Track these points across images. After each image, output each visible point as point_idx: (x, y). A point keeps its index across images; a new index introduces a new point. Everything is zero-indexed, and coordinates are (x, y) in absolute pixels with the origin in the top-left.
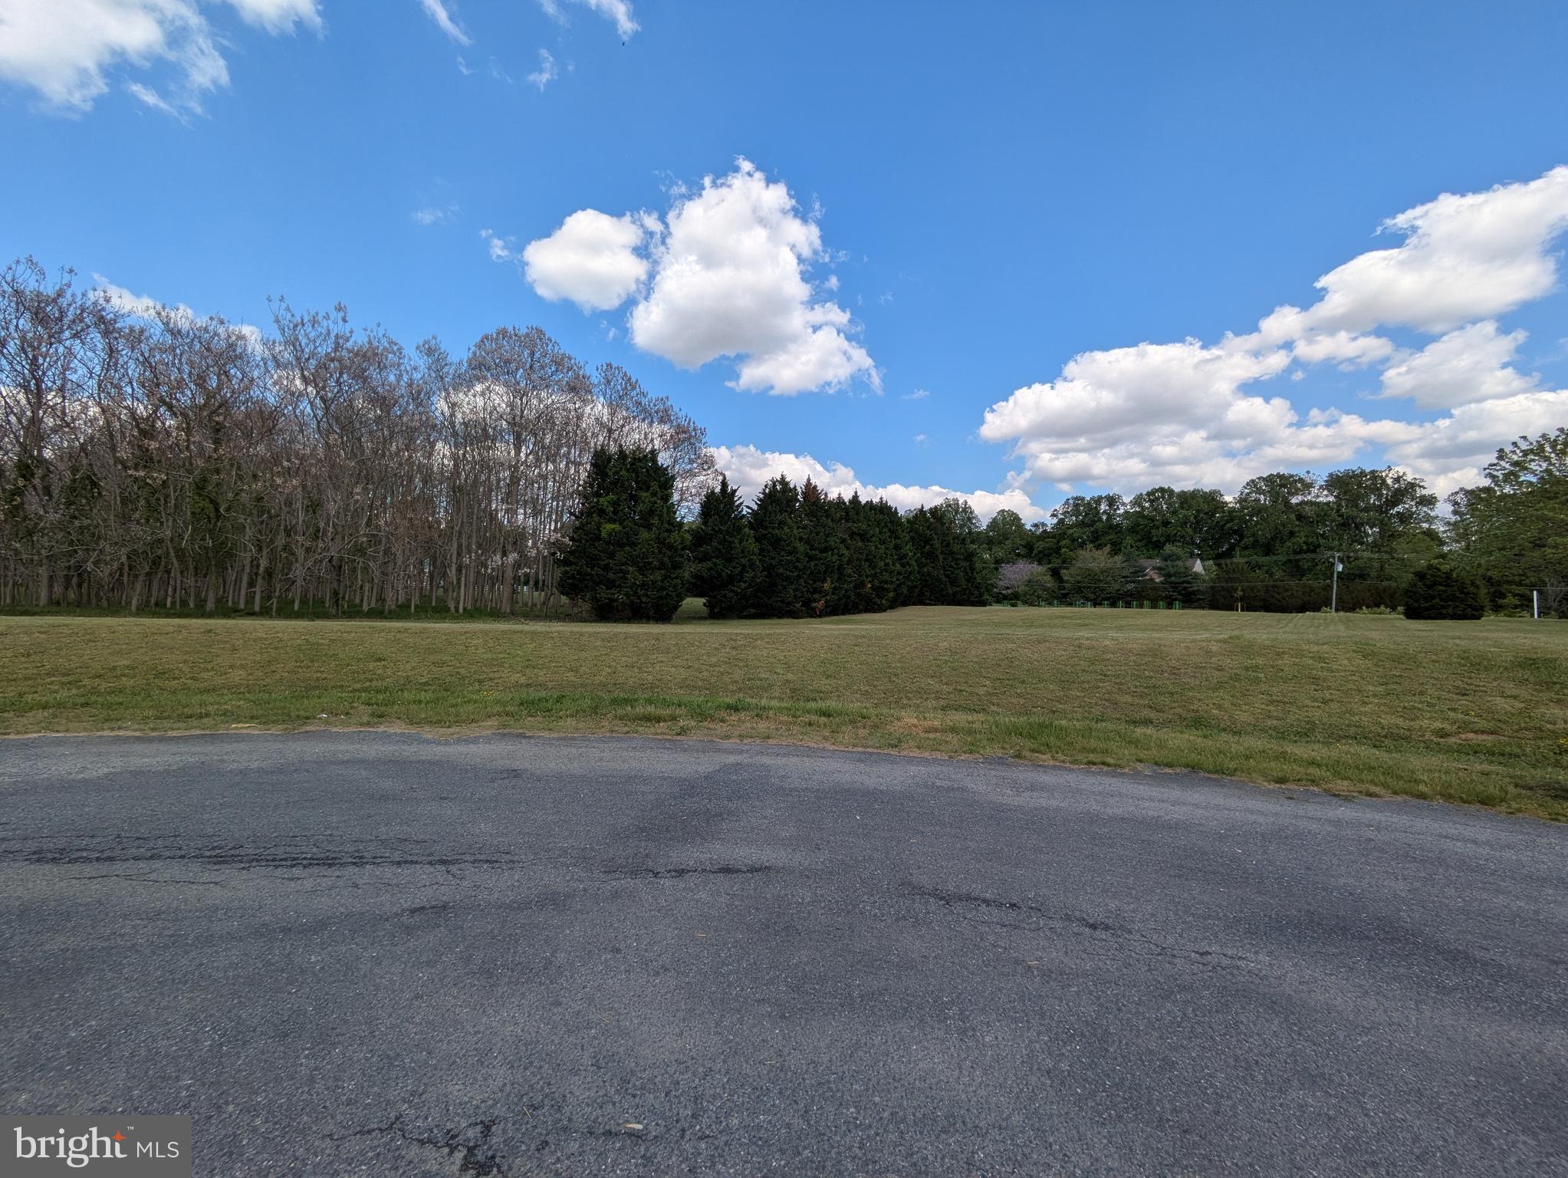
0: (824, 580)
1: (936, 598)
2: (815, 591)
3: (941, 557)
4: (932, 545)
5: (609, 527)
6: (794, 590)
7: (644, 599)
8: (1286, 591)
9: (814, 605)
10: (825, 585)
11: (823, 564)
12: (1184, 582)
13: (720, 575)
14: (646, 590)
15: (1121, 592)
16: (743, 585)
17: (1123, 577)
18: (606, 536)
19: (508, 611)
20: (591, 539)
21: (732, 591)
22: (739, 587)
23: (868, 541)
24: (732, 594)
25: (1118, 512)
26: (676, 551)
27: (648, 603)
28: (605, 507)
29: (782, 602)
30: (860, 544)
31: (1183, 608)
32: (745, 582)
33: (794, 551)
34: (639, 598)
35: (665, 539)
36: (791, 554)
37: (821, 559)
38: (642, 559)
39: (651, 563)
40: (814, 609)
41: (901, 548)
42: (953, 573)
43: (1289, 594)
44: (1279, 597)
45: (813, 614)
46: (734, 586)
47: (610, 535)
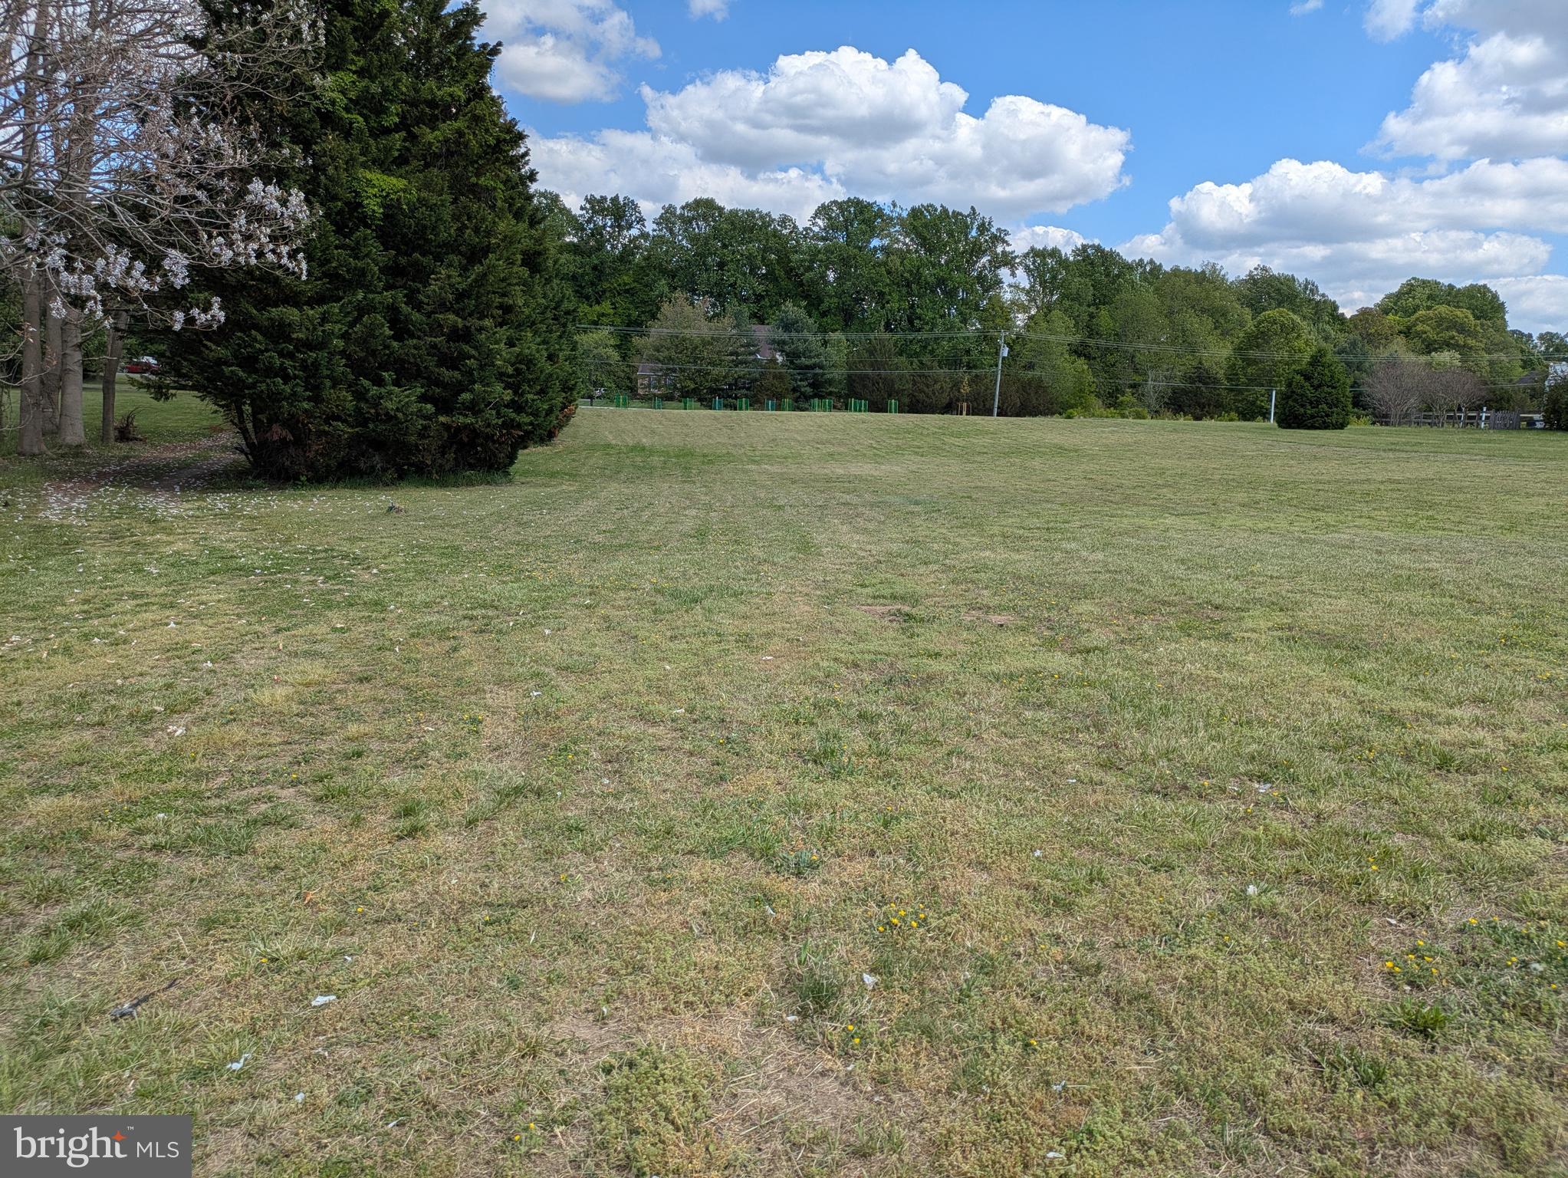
15: (730, 379)
17: (731, 354)
25: (630, 232)
47: (389, 208)
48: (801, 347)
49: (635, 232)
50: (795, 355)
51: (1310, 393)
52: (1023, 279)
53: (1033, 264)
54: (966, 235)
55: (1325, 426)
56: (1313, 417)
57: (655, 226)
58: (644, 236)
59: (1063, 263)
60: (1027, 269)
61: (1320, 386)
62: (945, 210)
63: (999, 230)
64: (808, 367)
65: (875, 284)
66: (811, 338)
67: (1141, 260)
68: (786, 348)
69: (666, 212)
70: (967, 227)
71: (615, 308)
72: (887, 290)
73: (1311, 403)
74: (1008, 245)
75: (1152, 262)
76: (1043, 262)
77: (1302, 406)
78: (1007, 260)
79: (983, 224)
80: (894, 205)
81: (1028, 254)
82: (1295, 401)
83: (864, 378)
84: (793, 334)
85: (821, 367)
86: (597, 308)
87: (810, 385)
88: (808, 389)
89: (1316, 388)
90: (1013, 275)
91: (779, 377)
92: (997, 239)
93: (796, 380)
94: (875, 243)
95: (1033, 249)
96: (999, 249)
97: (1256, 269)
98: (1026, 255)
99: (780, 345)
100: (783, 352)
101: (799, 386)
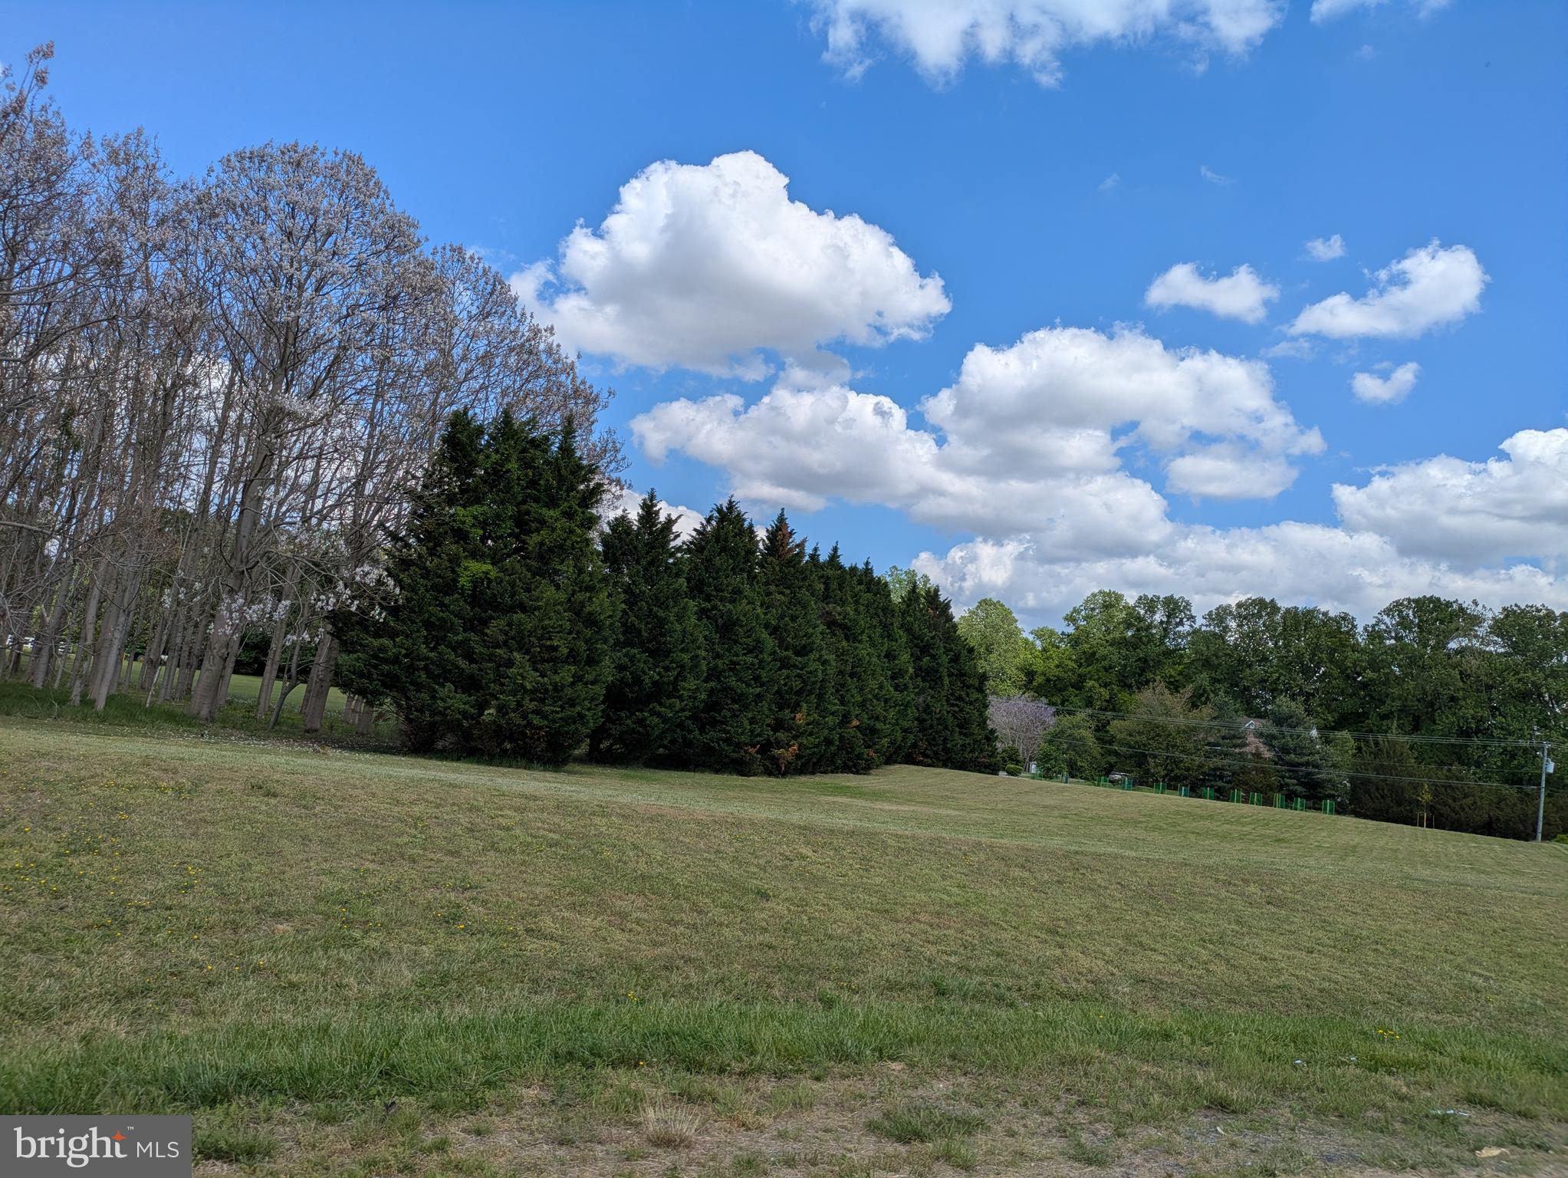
0: (796, 708)
1: (936, 753)
2: (778, 726)
3: (946, 681)
4: (933, 657)
5: (479, 567)
6: (752, 721)
7: (536, 720)
8: (1466, 796)
9: (777, 752)
10: (798, 716)
11: (799, 676)
12: (1307, 764)
13: (637, 680)
14: (542, 701)
15: (1206, 769)
16: (678, 705)
17: (1209, 744)
18: (468, 585)
19: (204, 712)
20: (435, 587)
21: (659, 715)
22: (671, 707)
23: (855, 640)
24: (656, 720)
25: (1180, 628)
26: (600, 628)
27: (540, 728)
28: (467, 527)
29: (728, 741)
30: (844, 643)
31: (1308, 808)
32: (681, 698)
33: (756, 648)
34: (524, 717)
35: (582, 604)
36: (750, 652)
37: (795, 666)
38: (539, 639)
39: (555, 649)
40: (775, 760)
41: (895, 658)
42: (961, 710)
43: (1469, 801)
44: (1457, 806)
45: (775, 769)
46: (661, 704)
47: (476, 583)
48: (1291, 744)
49: (1186, 628)
50: (1285, 750)
57: (1206, 622)
58: (1194, 630)
64: (1299, 765)
65: (1446, 688)
68: (1275, 742)
69: (1220, 609)
83: (1366, 782)
84: (1285, 730)
85: (1316, 766)
87: (1301, 784)
88: (1299, 788)
91: (1265, 773)
93: (1283, 777)
99: (1269, 739)
100: (1271, 747)
101: (1287, 785)
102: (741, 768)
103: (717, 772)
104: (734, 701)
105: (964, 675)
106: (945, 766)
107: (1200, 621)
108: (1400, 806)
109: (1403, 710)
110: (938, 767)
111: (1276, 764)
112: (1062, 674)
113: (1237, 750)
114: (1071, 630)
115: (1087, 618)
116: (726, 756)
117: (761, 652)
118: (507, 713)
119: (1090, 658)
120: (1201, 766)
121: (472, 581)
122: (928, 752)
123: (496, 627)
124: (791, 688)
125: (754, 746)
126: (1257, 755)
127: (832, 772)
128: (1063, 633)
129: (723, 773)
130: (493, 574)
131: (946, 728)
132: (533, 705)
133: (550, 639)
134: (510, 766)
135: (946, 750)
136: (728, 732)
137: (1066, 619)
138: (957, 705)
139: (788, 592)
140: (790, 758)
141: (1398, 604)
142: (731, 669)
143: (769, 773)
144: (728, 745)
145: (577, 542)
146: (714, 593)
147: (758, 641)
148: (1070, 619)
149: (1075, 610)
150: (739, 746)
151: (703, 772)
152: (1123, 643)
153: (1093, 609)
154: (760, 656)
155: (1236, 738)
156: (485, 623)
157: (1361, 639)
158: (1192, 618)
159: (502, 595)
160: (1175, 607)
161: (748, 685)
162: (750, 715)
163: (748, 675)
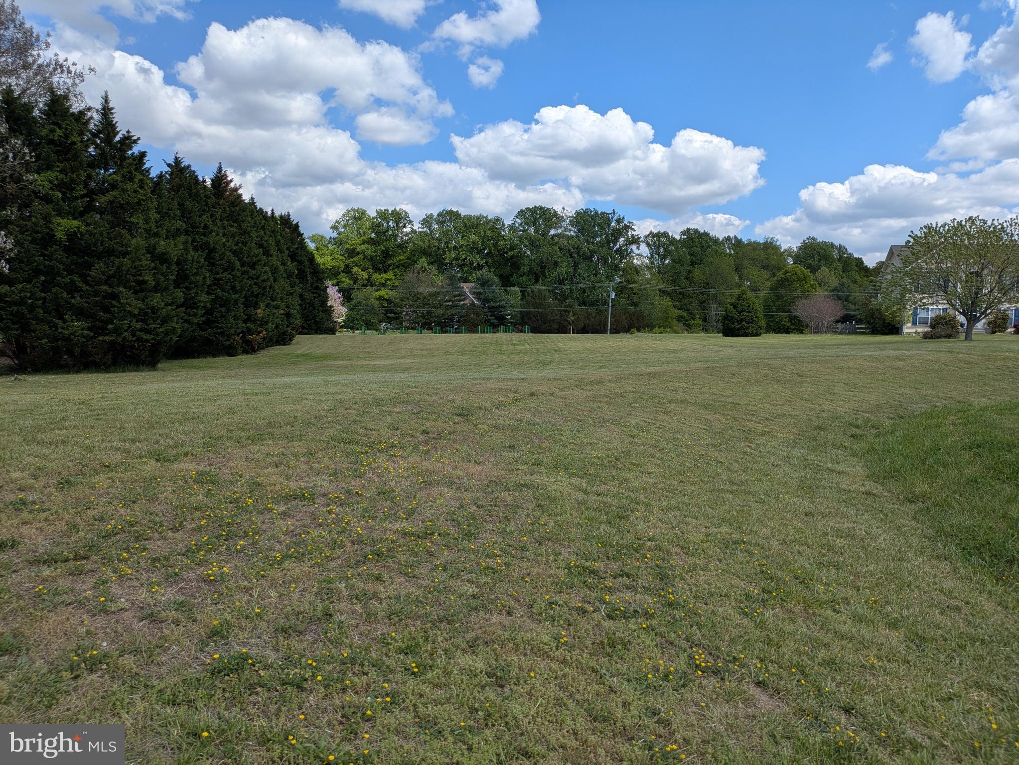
0: (256, 306)
1: (309, 325)
2: (249, 319)
5: (70, 223)
6: (235, 318)
7: (144, 336)
9: (250, 337)
10: (259, 311)
12: (499, 307)
14: (144, 321)
15: (446, 316)
16: (199, 313)
17: (446, 301)
18: (64, 238)
25: (405, 230)
27: (147, 341)
29: (222, 334)
32: (199, 308)
33: (229, 267)
34: (134, 334)
38: (134, 276)
39: (146, 282)
40: (250, 342)
45: (251, 349)
47: (70, 236)
48: (490, 296)
49: (408, 229)
50: (487, 300)
51: (736, 316)
52: (644, 250)
53: (652, 241)
54: (609, 225)
55: (746, 335)
56: (739, 329)
57: (420, 226)
58: (414, 231)
59: (673, 241)
60: (648, 245)
61: (742, 311)
62: (596, 212)
63: (629, 222)
64: (494, 308)
65: (552, 257)
66: (497, 290)
67: (729, 236)
68: (482, 297)
69: (427, 217)
70: (609, 220)
71: (395, 276)
72: (559, 260)
73: (737, 321)
74: (635, 231)
75: (735, 237)
76: (658, 240)
77: (733, 323)
78: (635, 240)
79: (619, 219)
80: (564, 208)
81: (649, 235)
82: (729, 320)
83: (528, 313)
84: (486, 288)
85: (503, 307)
86: (384, 275)
87: (496, 318)
88: (495, 321)
89: (740, 313)
90: (638, 248)
91: (477, 314)
92: (627, 227)
93: (487, 316)
94: (552, 232)
95: (651, 233)
96: (630, 234)
97: (808, 239)
98: (646, 237)
99: (478, 295)
100: (479, 299)
101: (489, 319)
102: (230, 352)
103: (214, 356)
104: (221, 306)
105: (317, 272)
106: (316, 333)
107: (417, 227)
108: (545, 323)
109: (530, 271)
110: (312, 334)
111: (483, 308)
112: (337, 264)
113: (462, 303)
114: (335, 235)
115: (345, 226)
116: (222, 344)
117: (233, 270)
118: (122, 333)
119: (352, 253)
120: (443, 315)
121: (67, 235)
122: (305, 325)
123: (98, 268)
124: (252, 293)
125: (238, 335)
126: (473, 304)
127: (271, 346)
128: (330, 238)
129: (219, 356)
130: (83, 228)
131: (314, 308)
132: (139, 325)
133: (140, 275)
134: (124, 372)
135: (316, 323)
136: (221, 328)
137: (332, 228)
138: (316, 293)
139: (236, 225)
140: (260, 340)
141: (522, 211)
142: (215, 284)
143: (246, 352)
144: (223, 336)
145: (143, 200)
146: (190, 229)
147: (229, 262)
148: (335, 228)
149: (337, 222)
150: (229, 336)
151: (205, 357)
152: (371, 242)
153: (348, 221)
154: (233, 273)
155: (462, 295)
156: (89, 266)
157: (506, 232)
158: (411, 222)
159: (95, 245)
160: (399, 217)
161: (229, 294)
162: (233, 314)
163: (227, 287)
